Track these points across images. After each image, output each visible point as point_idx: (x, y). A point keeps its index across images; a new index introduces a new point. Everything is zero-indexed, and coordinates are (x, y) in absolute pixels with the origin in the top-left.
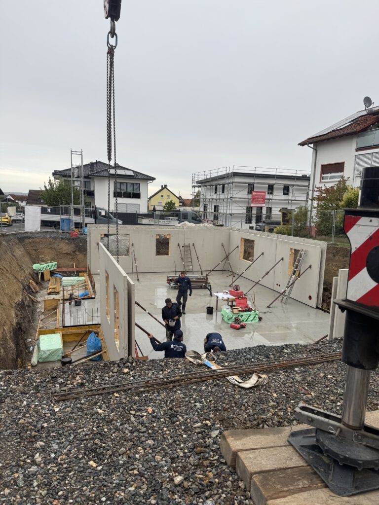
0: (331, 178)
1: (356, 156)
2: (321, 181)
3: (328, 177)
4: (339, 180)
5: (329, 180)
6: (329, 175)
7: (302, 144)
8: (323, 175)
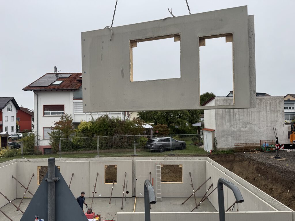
0: (52, 113)
1: (73, 102)
2: (43, 115)
3: (50, 113)
4: (62, 115)
5: (51, 115)
6: (51, 112)
7: (26, 89)
8: (46, 112)
